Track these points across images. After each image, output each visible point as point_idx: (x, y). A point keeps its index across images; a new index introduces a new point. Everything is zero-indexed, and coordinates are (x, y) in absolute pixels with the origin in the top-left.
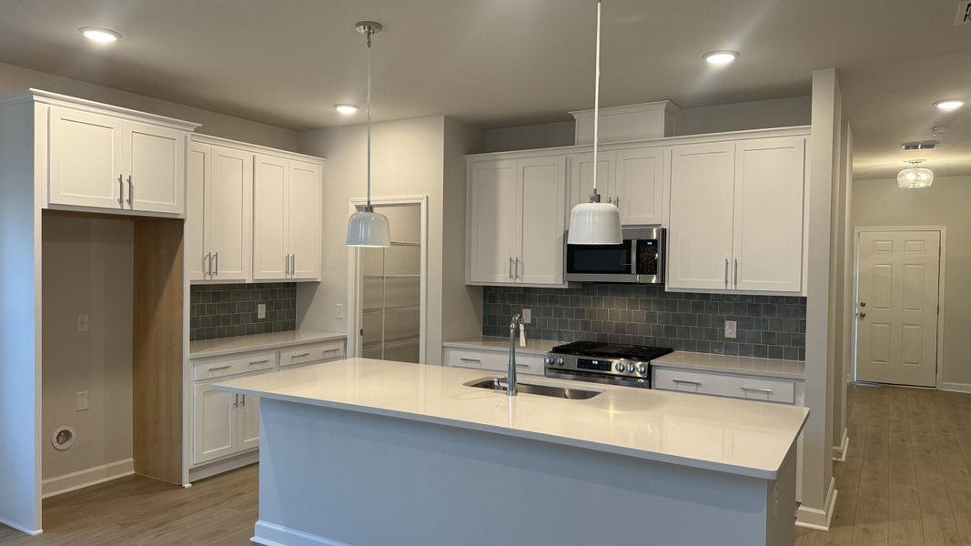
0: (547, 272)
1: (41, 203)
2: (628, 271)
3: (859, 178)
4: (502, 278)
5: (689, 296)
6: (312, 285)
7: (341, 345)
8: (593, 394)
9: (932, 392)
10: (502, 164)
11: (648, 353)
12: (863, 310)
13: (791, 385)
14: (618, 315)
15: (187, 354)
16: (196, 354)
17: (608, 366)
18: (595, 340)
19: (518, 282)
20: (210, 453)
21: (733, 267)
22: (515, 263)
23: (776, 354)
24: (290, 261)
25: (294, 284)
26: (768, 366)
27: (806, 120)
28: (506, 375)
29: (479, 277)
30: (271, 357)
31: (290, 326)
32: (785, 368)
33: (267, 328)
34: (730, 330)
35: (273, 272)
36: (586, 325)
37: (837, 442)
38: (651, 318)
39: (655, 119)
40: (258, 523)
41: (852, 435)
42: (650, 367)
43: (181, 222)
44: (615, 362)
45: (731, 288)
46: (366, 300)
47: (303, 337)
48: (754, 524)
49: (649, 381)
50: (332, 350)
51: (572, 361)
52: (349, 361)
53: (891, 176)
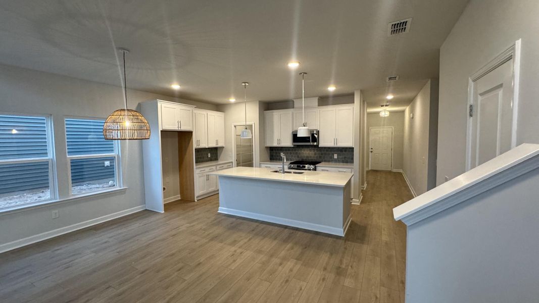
0: (288, 142)
1: (160, 129)
2: (310, 142)
3: (369, 114)
4: (275, 144)
5: (325, 148)
6: (222, 148)
7: (231, 164)
8: (302, 173)
9: (390, 172)
10: (274, 114)
11: (314, 163)
12: (372, 150)
13: (350, 170)
14: (307, 153)
15: (195, 167)
16: (198, 167)
17: (305, 167)
18: (301, 160)
19: (280, 146)
20: (201, 192)
21: (336, 140)
22: (279, 140)
23: (347, 162)
24: (217, 141)
25: (217, 148)
26: (345, 165)
27: (353, 102)
28: (281, 169)
29: (269, 145)
30: (214, 168)
31: (216, 159)
32: (349, 165)
33: (211, 160)
34: (336, 156)
35: (212, 145)
36: (298, 157)
37: (363, 184)
38: (315, 154)
39: (315, 101)
40: (219, 208)
41: (368, 183)
42: (315, 167)
43: (192, 132)
44: (306, 166)
45: (335, 146)
46: (237, 151)
47: (220, 162)
48: (340, 199)
49: (315, 169)
50: (229, 166)
51: (296, 166)
52: (234, 168)
53: (378, 113)
